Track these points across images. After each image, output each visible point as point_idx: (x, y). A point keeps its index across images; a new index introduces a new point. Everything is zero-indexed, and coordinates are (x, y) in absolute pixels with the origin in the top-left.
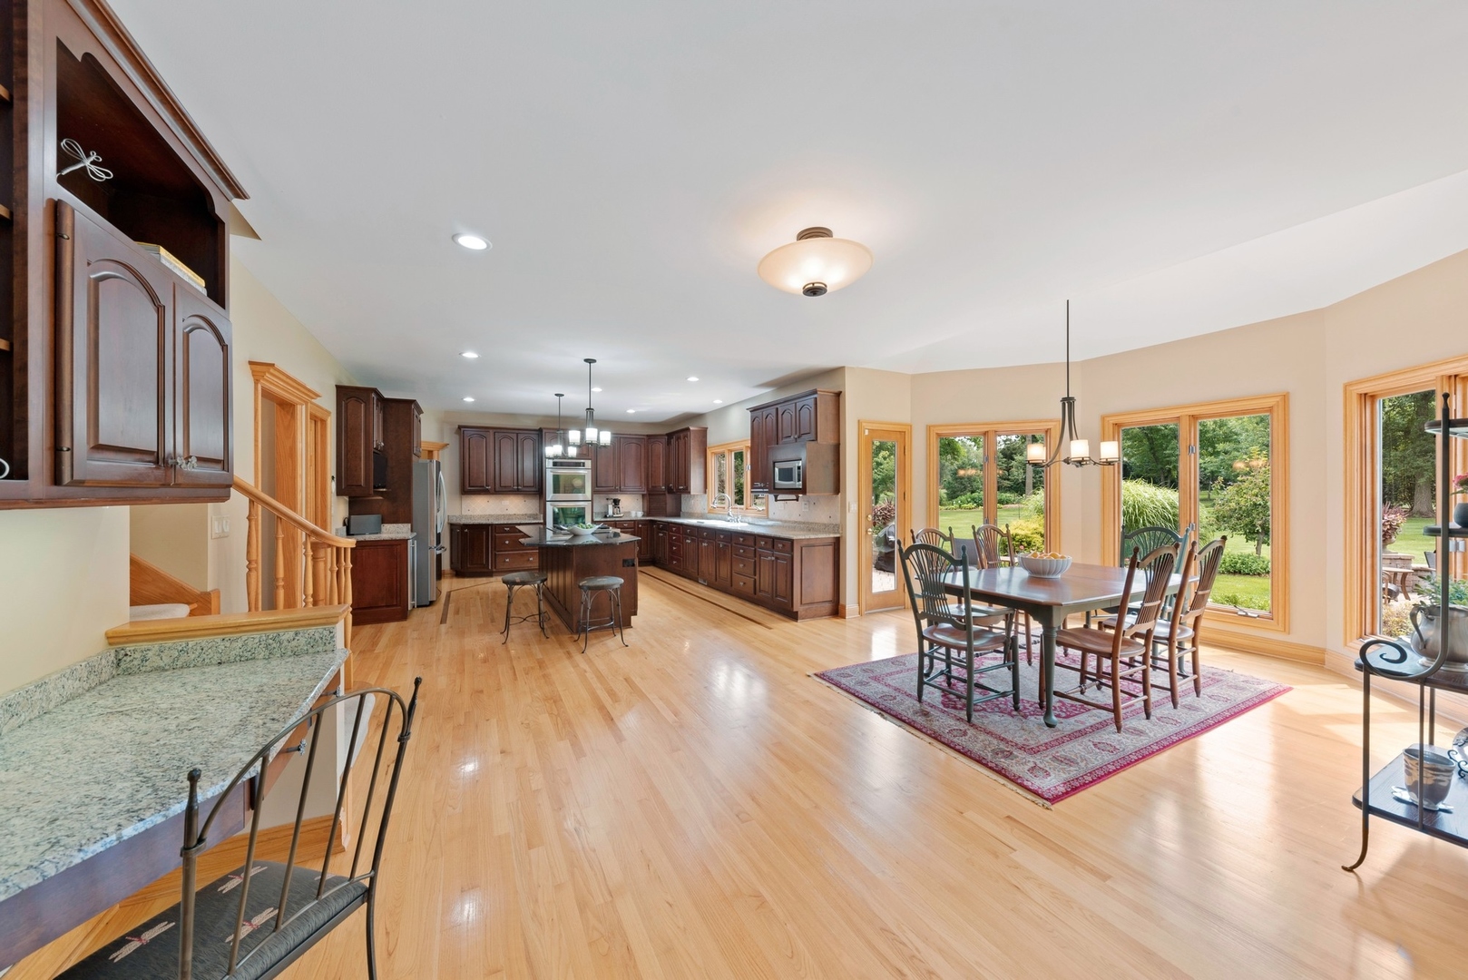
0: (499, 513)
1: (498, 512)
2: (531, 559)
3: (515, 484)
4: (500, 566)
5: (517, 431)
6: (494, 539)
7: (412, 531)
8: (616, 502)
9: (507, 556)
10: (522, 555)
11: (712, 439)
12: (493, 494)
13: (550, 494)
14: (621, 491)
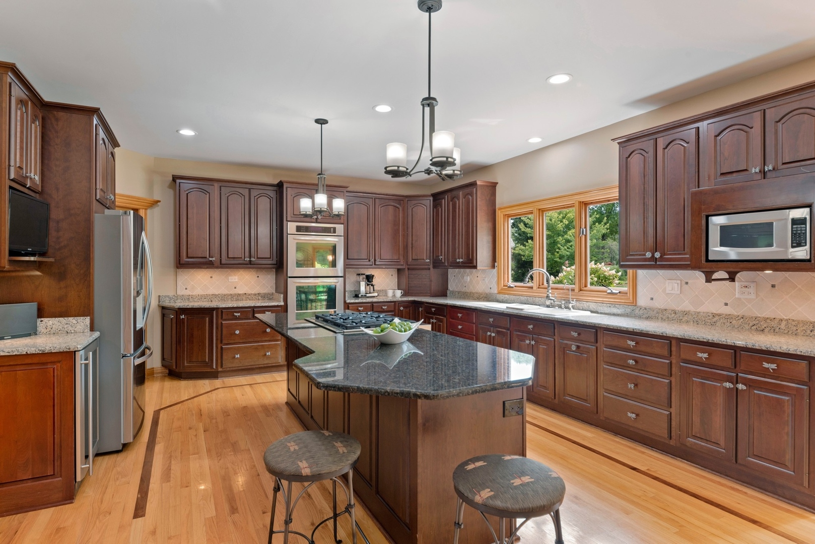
0: (226, 292)
1: (223, 291)
2: (268, 354)
3: (247, 254)
4: (227, 364)
5: (250, 185)
6: (220, 327)
7: (92, 329)
8: (369, 279)
9: (238, 350)
10: (256, 348)
11: (502, 198)
12: (217, 268)
13: (292, 269)
14: (375, 265)
